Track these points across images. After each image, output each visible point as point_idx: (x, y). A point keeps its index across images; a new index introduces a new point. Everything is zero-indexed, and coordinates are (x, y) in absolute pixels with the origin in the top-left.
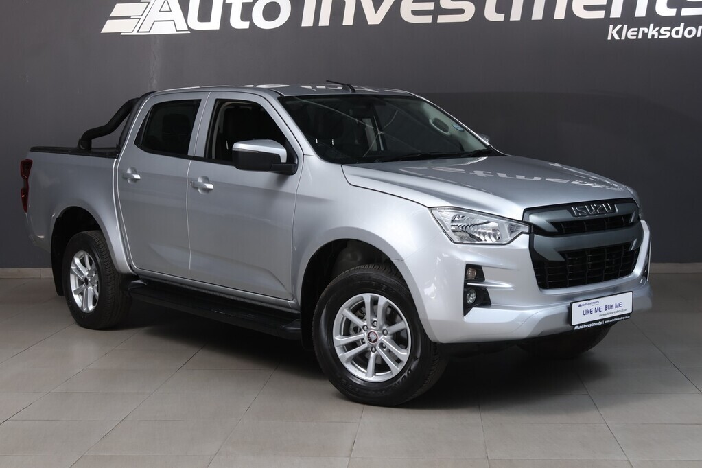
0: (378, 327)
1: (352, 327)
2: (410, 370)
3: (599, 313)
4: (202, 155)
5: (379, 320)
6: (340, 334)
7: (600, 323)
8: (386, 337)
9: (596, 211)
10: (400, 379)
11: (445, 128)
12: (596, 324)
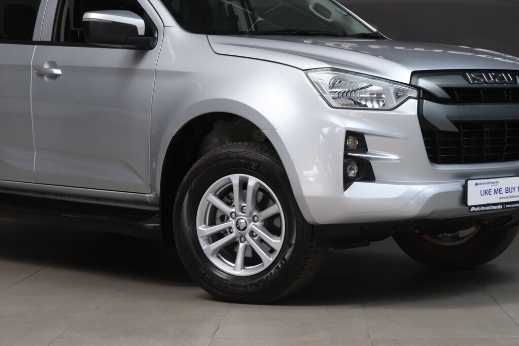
0: (247, 213)
1: (218, 215)
2: (284, 259)
3: (499, 195)
4: (49, 39)
5: (249, 205)
6: (205, 223)
7: (500, 207)
8: (256, 224)
9: (494, 79)
10: (273, 271)
11: (327, 13)
12: (496, 207)
